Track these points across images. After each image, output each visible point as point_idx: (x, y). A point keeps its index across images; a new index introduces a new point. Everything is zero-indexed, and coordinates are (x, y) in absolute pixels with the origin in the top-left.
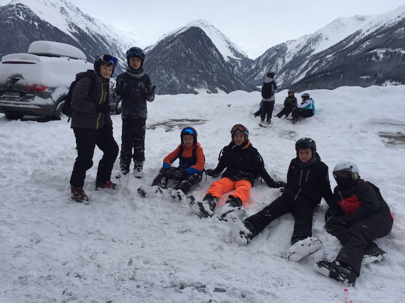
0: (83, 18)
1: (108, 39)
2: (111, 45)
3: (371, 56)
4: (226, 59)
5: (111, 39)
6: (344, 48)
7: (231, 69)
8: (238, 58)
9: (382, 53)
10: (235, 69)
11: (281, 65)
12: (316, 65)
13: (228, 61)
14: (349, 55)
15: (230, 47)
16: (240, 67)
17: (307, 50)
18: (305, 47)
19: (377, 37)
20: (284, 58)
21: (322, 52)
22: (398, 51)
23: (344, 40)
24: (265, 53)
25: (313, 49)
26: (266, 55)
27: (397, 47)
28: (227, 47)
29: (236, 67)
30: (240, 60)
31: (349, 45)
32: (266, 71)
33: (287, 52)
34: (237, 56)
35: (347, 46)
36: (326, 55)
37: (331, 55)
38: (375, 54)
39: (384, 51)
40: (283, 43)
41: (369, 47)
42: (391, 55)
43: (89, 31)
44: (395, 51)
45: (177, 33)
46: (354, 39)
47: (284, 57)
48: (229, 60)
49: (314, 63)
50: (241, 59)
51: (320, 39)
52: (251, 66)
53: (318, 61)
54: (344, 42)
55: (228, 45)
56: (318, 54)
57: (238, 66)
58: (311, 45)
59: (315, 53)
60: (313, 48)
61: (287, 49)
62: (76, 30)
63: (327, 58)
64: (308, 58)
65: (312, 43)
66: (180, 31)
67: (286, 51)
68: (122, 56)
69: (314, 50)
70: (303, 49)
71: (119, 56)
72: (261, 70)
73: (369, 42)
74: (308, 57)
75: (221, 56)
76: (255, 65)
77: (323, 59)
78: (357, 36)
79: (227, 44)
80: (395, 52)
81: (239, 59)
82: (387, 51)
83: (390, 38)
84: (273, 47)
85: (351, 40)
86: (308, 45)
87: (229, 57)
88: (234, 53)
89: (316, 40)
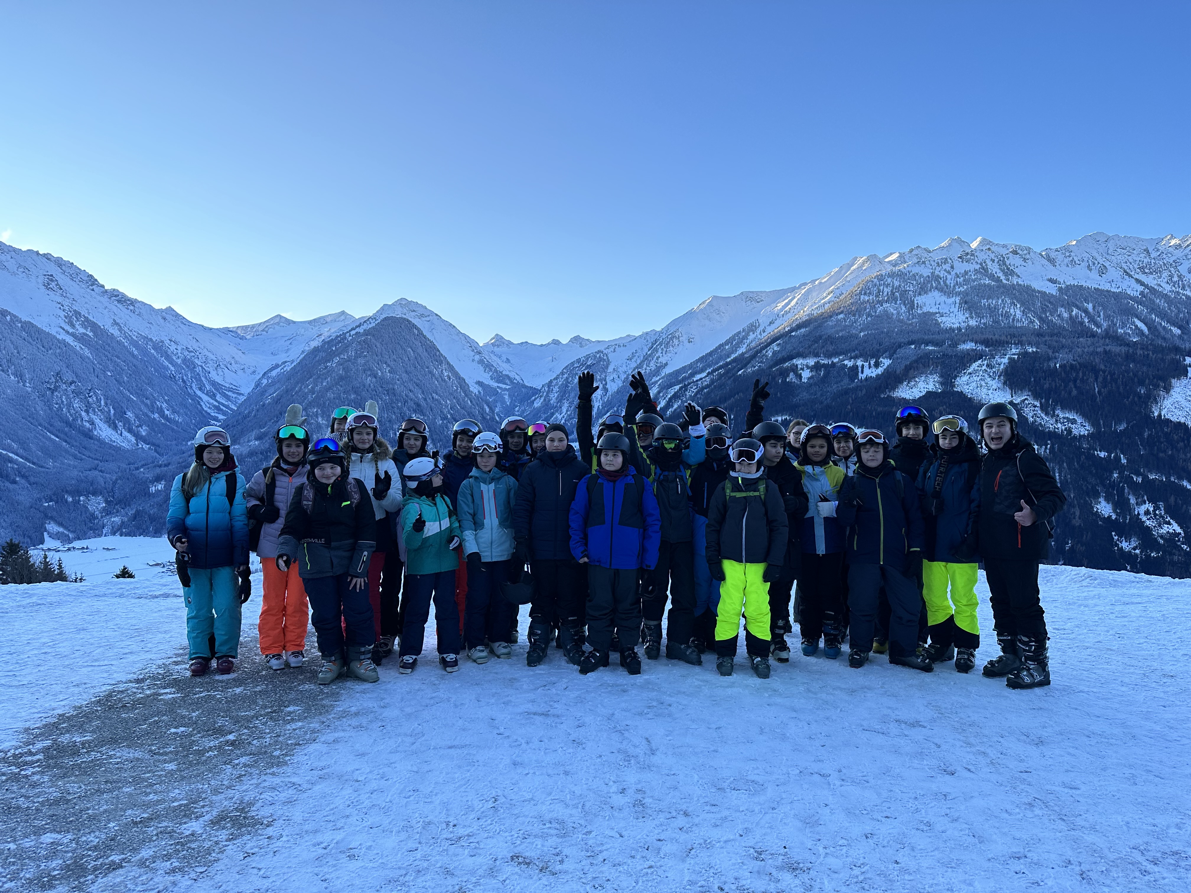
0: (105, 299)
1: (173, 347)
2: (179, 361)
3: (784, 373)
4: (475, 389)
5: (179, 348)
6: (728, 360)
7: (488, 410)
8: (501, 385)
9: (808, 367)
10: (497, 410)
11: (599, 397)
12: (676, 396)
13: (479, 392)
14: (740, 373)
15: (481, 362)
16: (508, 403)
17: (653, 366)
18: (647, 358)
19: (793, 334)
20: (604, 382)
21: (684, 369)
22: (838, 362)
23: (726, 343)
24: (562, 373)
25: (664, 362)
26: (565, 376)
27: (836, 354)
28: (473, 360)
29: (499, 405)
30: (505, 389)
31: (738, 353)
32: (567, 411)
33: (610, 369)
34: (498, 381)
35: (733, 356)
36: (693, 375)
37: (704, 375)
38: (794, 369)
39: (811, 362)
40: (599, 352)
41: (780, 356)
42: (825, 370)
43: (120, 330)
44: (832, 362)
45: (353, 332)
46: (745, 341)
47: (605, 380)
48: (480, 389)
49: (672, 392)
50: (508, 387)
51: (676, 342)
52: (533, 402)
53: (677, 387)
54: (727, 347)
55: (477, 357)
56: (678, 372)
57: (503, 402)
58: (659, 354)
59: (668, 370)
60: (663, 360)
61: (609, 363)
62: (86, 328)
63: (697, 381)
64: (656, 382)
65: (660, 351)
66: (359, 326)
67: (607, 367)
68: (208, 387)
69: (666, 364)
70: (643, 361)
71: (200, 389)
72: (557, 411)
73: (778, 345)
74: (655, 379)
75: (462, 382)
76: (542, 399)
77: (689, 384)
78: (751, 333)
79: (473, 353)
80: (833, 364)
81: (504, 386)
82: (817, 363)
83: (820, 337)
84: (578, 361)
85: (741, 342)
86: (652, 353)
87: (479, 383)
88: (491, 373)
89: (667, 344)
